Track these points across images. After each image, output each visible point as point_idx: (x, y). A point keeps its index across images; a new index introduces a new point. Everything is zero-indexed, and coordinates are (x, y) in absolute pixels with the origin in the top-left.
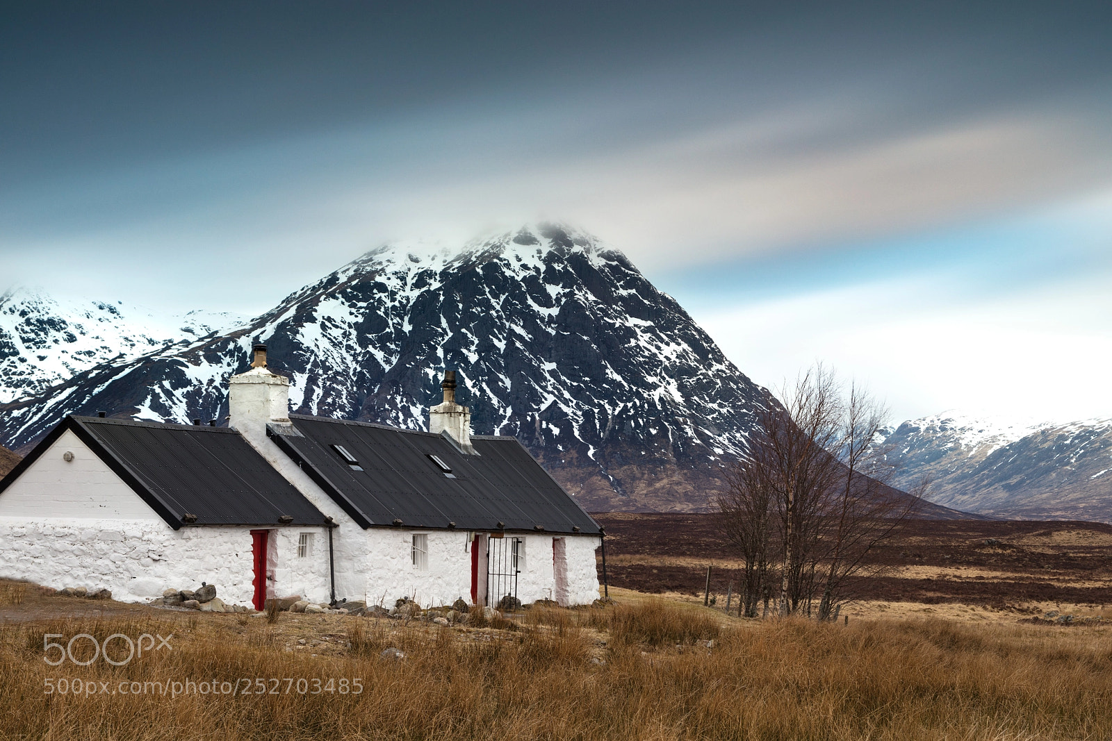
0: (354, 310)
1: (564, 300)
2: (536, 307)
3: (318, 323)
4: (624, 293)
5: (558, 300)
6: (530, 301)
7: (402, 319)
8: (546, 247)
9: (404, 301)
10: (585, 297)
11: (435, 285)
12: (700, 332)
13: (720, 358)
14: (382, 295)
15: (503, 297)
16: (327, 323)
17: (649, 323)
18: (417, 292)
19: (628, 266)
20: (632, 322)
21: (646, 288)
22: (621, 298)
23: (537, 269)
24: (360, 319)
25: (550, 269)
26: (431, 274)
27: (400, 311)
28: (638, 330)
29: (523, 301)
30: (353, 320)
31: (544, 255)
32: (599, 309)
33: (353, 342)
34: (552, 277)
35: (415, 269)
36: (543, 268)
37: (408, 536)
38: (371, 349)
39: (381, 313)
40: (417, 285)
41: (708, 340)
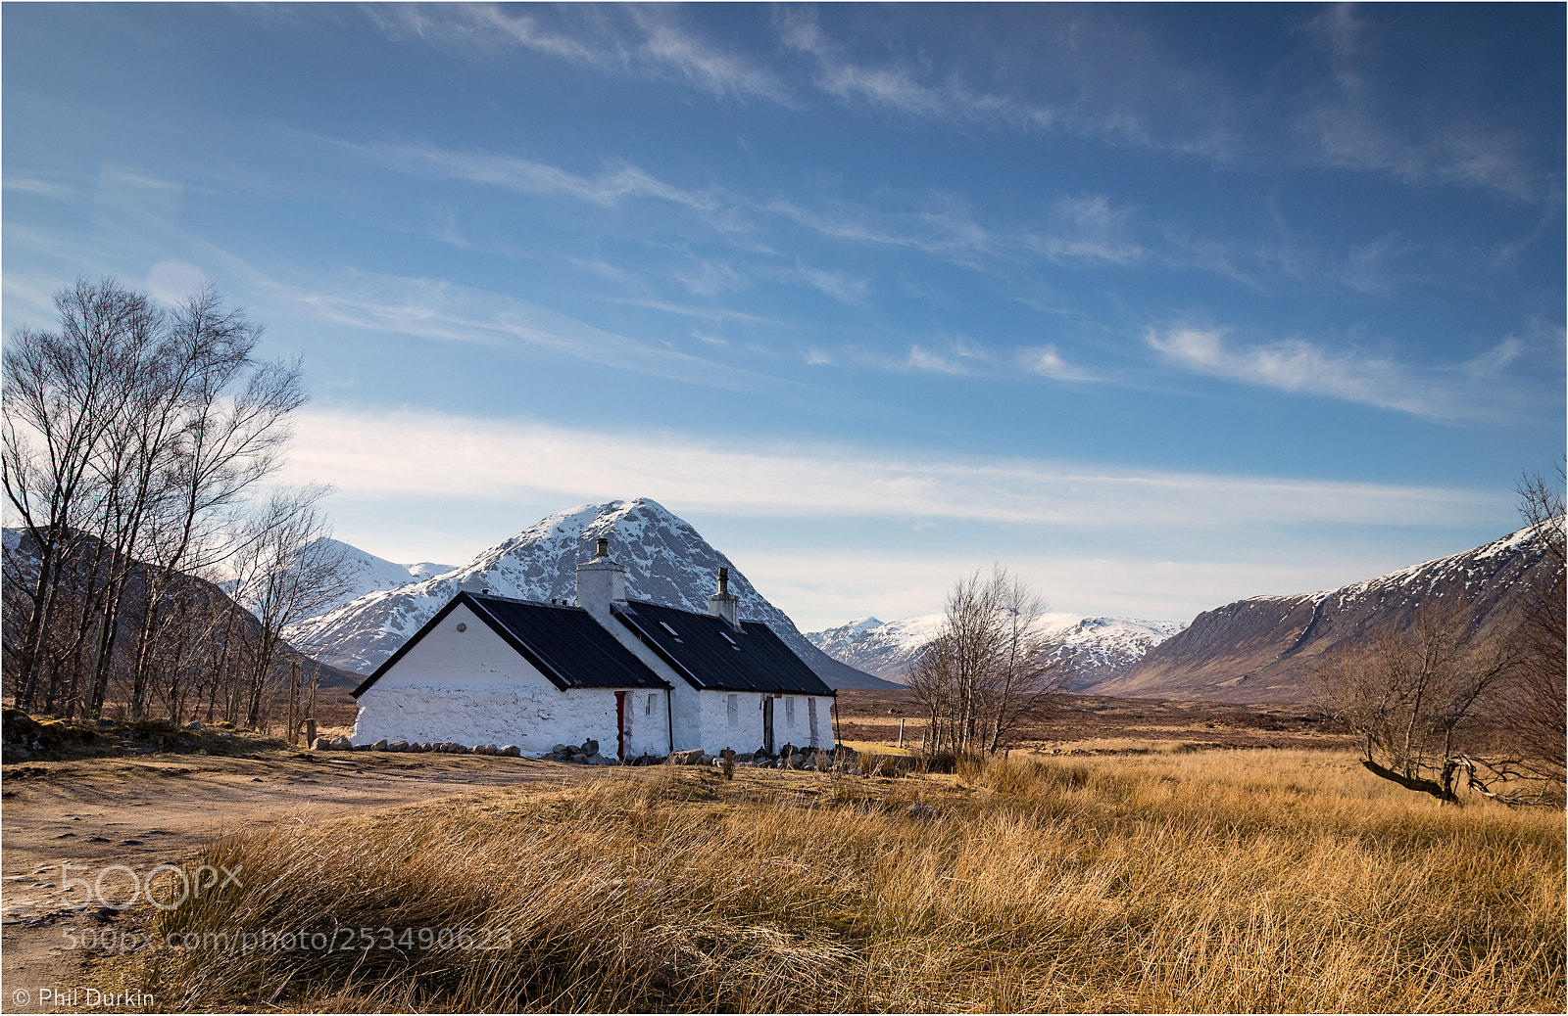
0: (522, 562)
1: (655, 555)
2: (637, 560)
3: (500, 571)
4: (693, 551)
5: (651, 556)
6: (634, 556)
7: (553, 568)
8: (644, 522)
9: (555, 557)
10: (668, 554)
11: (574, 546)
12: (740, 575)
13: (753, 592)
14: (541, 553)
15: (617, 554)
16: (505, 570)
17: (709, 570)
18: (563, 551)
19: (695, 534)
20: (698, 569)
21: (706, 548)
22: (692, 555)
23: (638, 537)
24: (526, 568)
25: (646, 536)
26: (572, 540)
27: (552, 563)
28: (702, 575)
29: (630, 556)
30: (521, 568)
31: (643, 528)
32: (678, 561)
33: (522, 582)
34: (648, 541)
35: (562, 536)
36: (642, 535)
37: (725, 695)
38: (533, 586)
39: (540, 564)
40: (562, 547)
41: (745, 580)
